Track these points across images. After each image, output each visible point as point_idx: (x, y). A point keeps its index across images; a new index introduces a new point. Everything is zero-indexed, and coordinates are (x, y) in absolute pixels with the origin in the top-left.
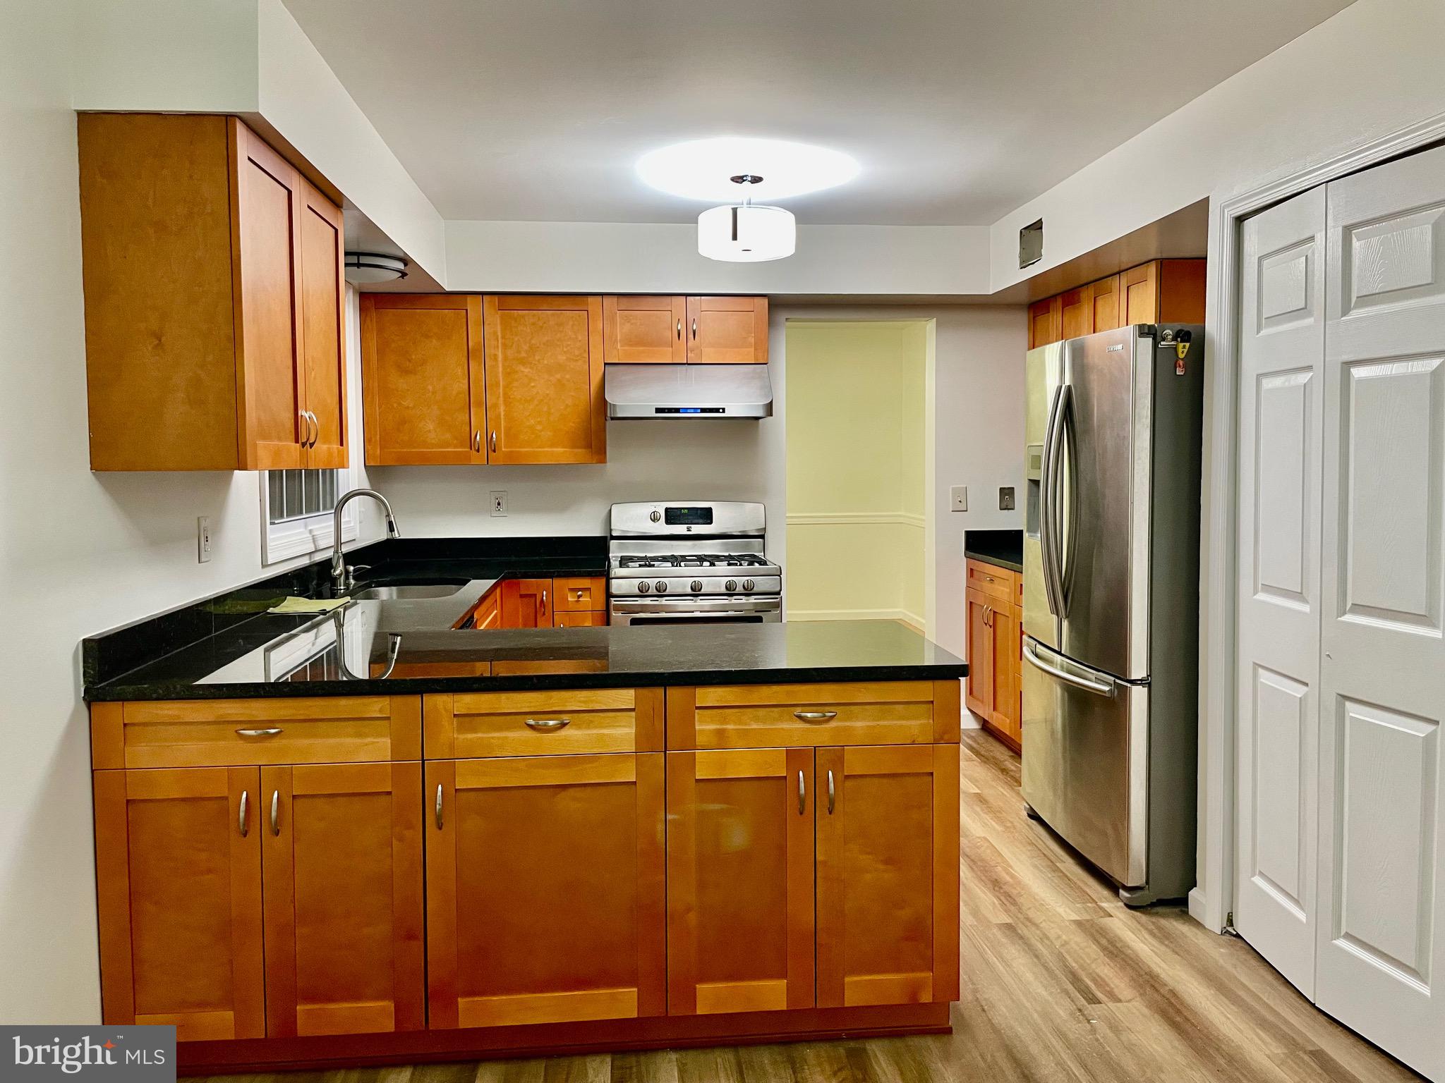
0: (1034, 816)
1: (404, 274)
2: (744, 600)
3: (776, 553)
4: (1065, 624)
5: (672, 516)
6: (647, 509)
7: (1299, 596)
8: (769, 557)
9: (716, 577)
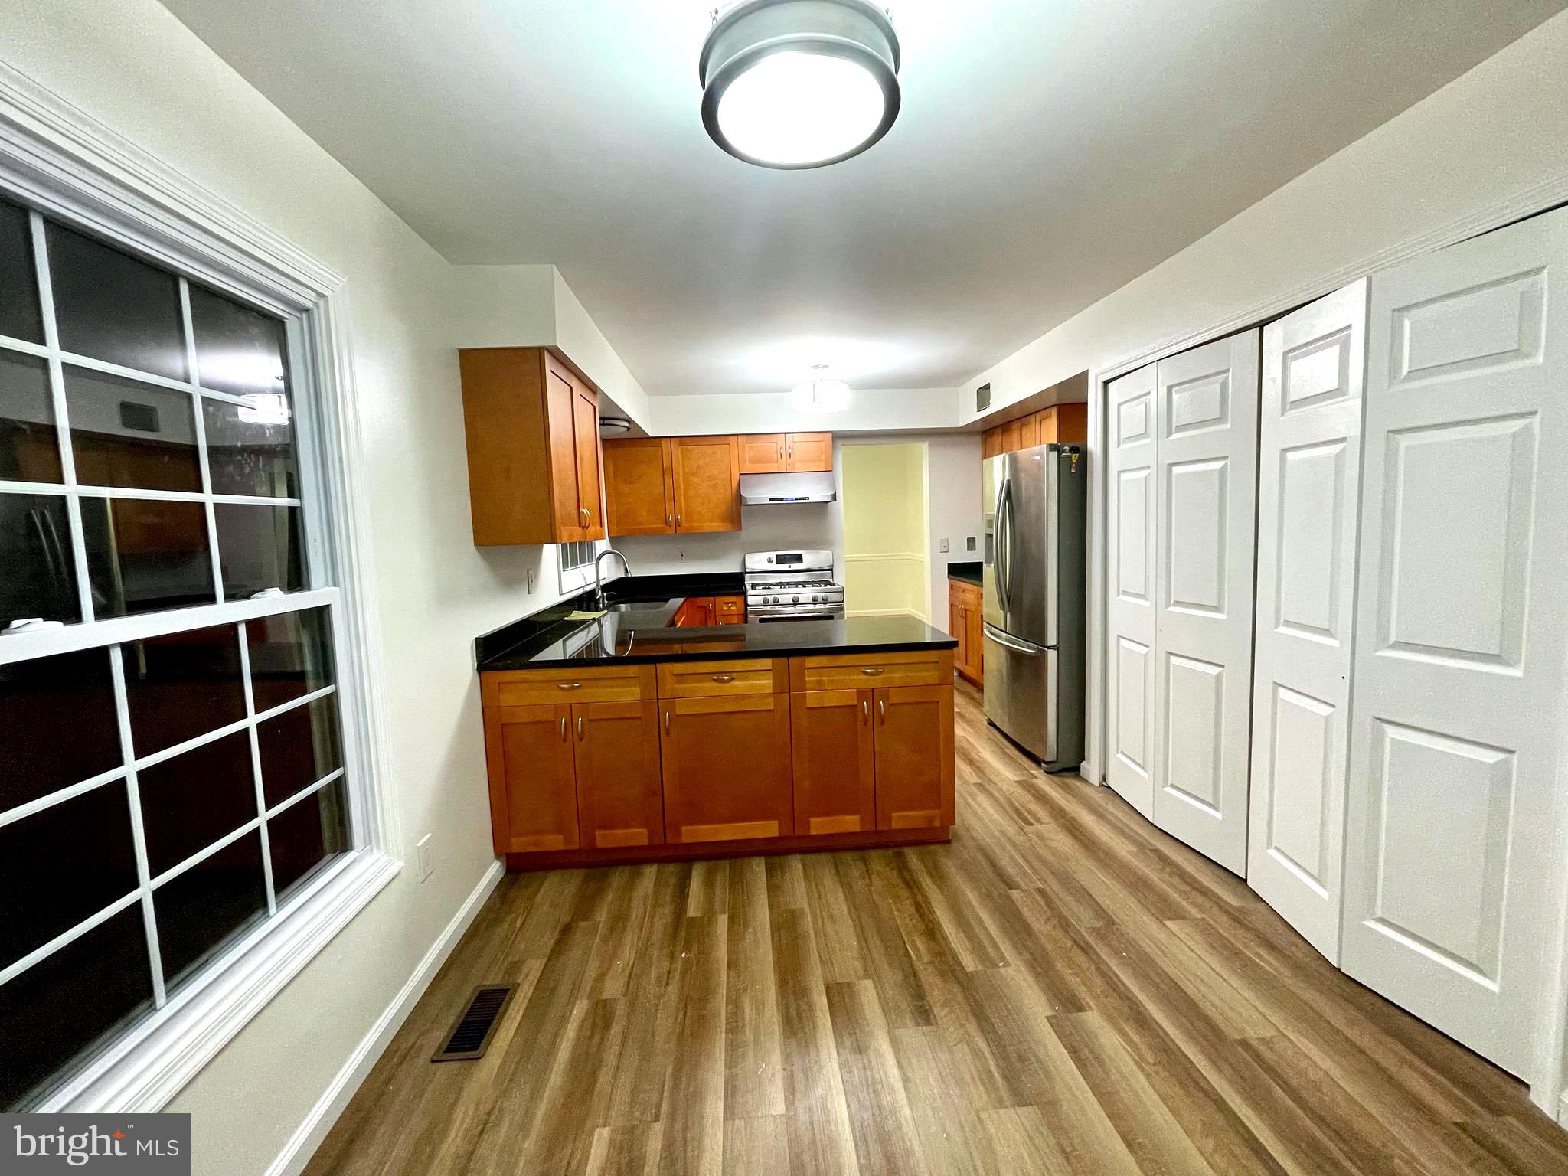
0: (991, 723)
1: (628, 429)
2: (823, 606)
3: (840, 579)
4: (1008, 615)
5: (780, 560)
6: (765, 556)
7: (1143, 597)
8: (836, 581)
9: (806, 594)
